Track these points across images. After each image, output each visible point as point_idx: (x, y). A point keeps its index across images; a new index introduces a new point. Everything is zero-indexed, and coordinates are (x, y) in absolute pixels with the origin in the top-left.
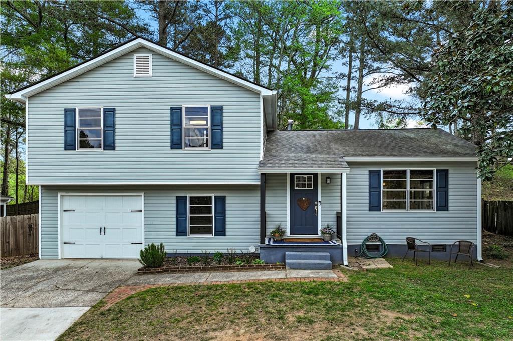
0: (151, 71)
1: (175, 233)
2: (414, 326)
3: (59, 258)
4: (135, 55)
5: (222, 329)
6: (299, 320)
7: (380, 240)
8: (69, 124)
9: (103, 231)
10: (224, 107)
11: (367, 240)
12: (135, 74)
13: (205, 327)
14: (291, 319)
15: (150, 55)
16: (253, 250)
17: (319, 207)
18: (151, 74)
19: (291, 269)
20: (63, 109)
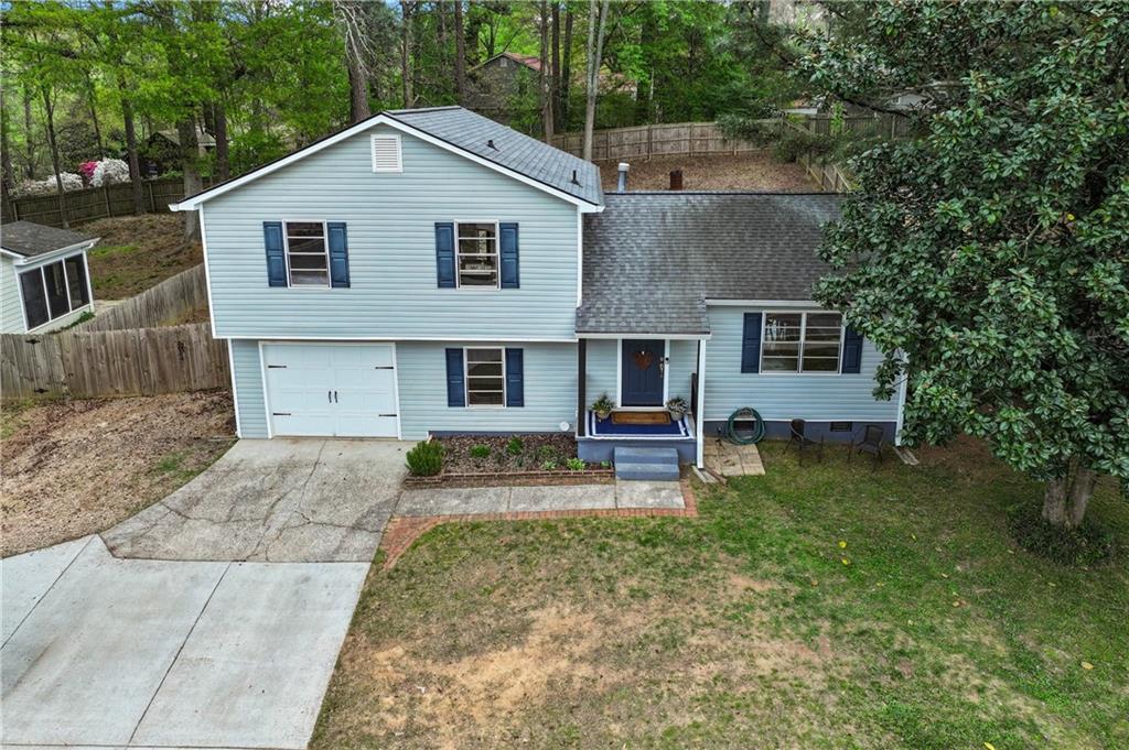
0: (400, 163)
1: (446, 403)
2: (763, 603)
3: (270, 437)
4: (374, 137)
5: (542, 606)
6: (633, 593)
7: (756, 414)
8: (273, 245)
9: (333, 396)
10: (520, 224)
11: (735, 415)
12: (375, 169)
13: (523, 603)
14: (624, 591)
15: (397, 137)
16: (565, 427)
17: (667, 367)
18: (400, 169)
19: (622, 479)
20: (261, 222)
